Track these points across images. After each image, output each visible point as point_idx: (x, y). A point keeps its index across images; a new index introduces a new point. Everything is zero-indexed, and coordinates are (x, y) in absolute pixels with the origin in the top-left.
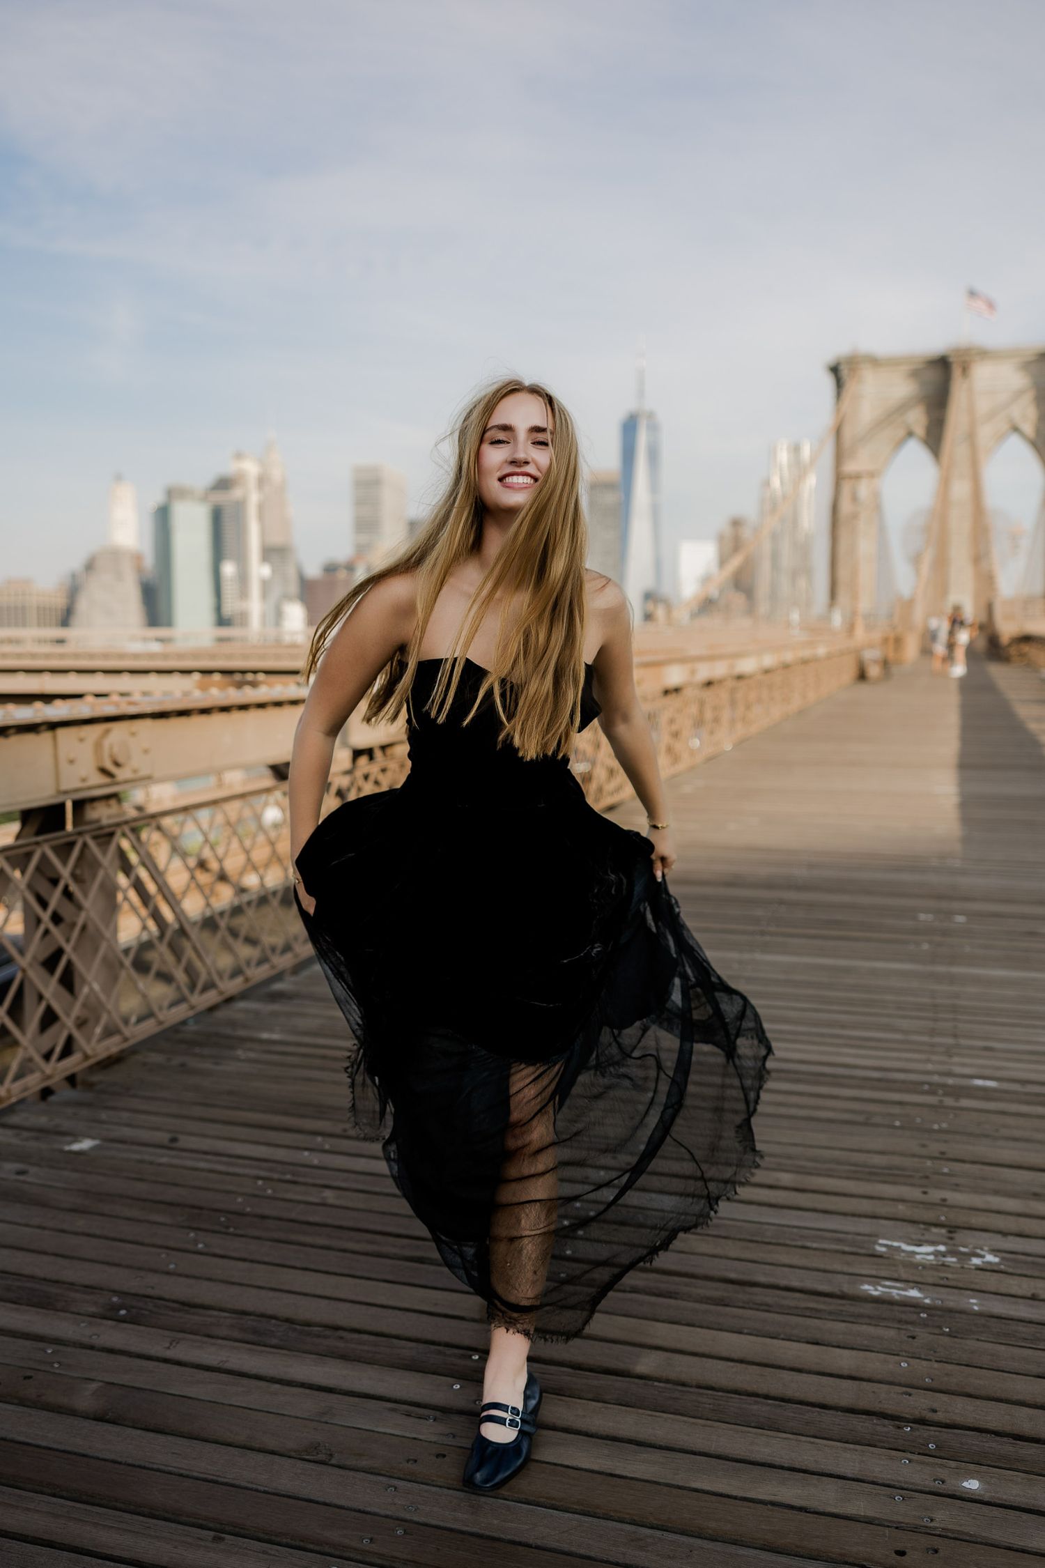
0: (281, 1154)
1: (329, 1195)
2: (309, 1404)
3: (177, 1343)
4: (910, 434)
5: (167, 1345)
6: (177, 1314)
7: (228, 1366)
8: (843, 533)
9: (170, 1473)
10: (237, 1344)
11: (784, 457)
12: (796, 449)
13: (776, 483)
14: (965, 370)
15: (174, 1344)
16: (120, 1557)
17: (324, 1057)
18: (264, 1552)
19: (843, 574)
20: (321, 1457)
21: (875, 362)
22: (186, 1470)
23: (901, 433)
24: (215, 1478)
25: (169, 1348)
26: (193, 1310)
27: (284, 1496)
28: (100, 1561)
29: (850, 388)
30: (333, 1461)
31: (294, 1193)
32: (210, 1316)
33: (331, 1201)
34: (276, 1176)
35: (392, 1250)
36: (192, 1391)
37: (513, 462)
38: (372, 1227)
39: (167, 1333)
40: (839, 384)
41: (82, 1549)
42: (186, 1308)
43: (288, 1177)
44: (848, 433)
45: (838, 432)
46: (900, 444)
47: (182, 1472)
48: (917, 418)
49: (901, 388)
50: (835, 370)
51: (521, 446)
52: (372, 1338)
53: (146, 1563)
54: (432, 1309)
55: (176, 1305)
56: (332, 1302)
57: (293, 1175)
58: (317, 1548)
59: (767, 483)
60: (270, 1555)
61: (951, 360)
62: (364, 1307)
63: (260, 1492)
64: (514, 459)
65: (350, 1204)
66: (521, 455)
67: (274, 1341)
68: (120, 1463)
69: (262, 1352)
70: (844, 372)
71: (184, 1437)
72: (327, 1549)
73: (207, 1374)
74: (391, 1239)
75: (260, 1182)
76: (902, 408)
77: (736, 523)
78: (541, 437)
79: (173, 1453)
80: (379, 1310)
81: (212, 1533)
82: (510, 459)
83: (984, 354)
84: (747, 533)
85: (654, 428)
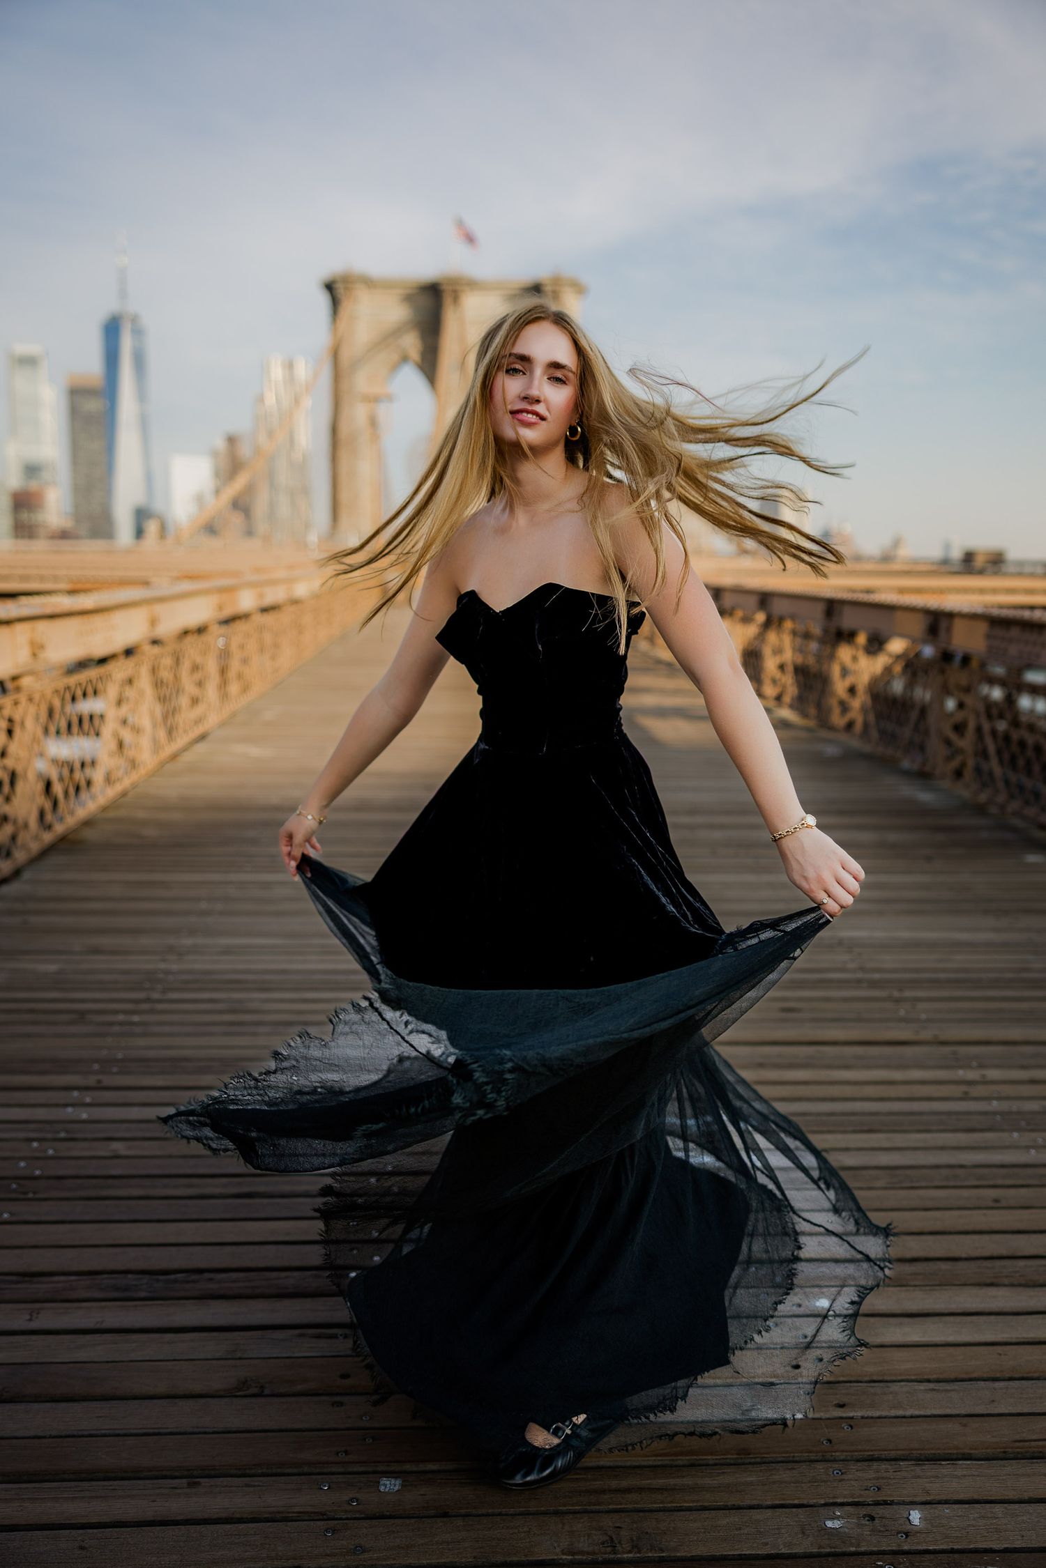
0: (41, 1113)
1: (118, 1147)
2: (212, 1346)
3: (38, 1314)
4: (405, 359)
5: (28, 1317)
6: (19, 1286)
7: (106, 1325)
8: (343, 455)
9: (105, 1435)
10: (104, 1304)
11: (277, 372)
12: (290, 366)
13: (270, 400)
14: (456, 298)
15: (35, 1315)
16: (100, 1523)
17: (31, 1011)
18: (247, 1486)
19: (344, 496)
20: (255, 1390)
21: (369, 283)
22: (122, 1429)
23: (395, 357)
24: (156, 1431)
25: (30, 1320)
26: (36, 1279)
27: (235, 1432)
28: (81, 1531)
29: (346, 308)
30: (267, 1392)
31: (78, 1149)
32: (58, 1282)
33: (123, 1152)
34: (49, 1136)
35: (217, 1191)
36: (82, 1355)
37: (525, 398)
38: (182, 1171)
39: (22, 1306)
40: (335, 303)
41: (53, 1524)
42: (27, 1279)
43: (62, 1135)
44: (345, 355)
45: (335, 354)
46: (395, 368)
47: (117, 1432)
48: (412, 343)
49: (396, 312)
50: (330, 287)
51: (536, 382)
52: (242, 1275)
53: (130, 1522)
54: (287, 1238)
55: (14, 1278)
56: (182, 1248)
57: (67, 1132)
58: (295, 1471)
59: (261, 399)
60: (254, 1486)
61: (444, 287)
62: (218, 1248)
63: (209, 1433)
64: (528, 395)
65: (146, 1153)
66: (535, 392)
67: (143, 1294)
68: (45, 1437)
69: (136, 1306)
70: (340, 288)
71: (96, 1400)
72: (306, 1469)
73: (88, 1337)
74: (209, 1181)
75: (35, 1144)
76: (396, 333)
77: (232, 440)
78: (559, 374)
79: (97, 1417)
80: (234, 1248)
81: (184, 1481)
82: (523, 395)
83: (473, 285)
84: (245, 451)
85: (138, 332)
